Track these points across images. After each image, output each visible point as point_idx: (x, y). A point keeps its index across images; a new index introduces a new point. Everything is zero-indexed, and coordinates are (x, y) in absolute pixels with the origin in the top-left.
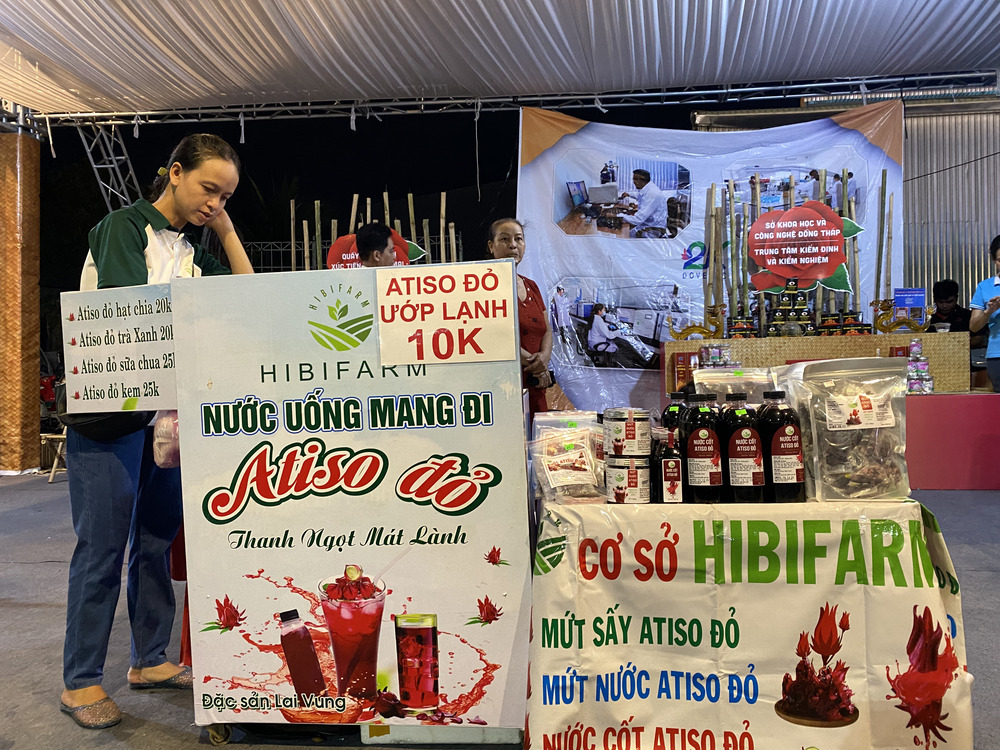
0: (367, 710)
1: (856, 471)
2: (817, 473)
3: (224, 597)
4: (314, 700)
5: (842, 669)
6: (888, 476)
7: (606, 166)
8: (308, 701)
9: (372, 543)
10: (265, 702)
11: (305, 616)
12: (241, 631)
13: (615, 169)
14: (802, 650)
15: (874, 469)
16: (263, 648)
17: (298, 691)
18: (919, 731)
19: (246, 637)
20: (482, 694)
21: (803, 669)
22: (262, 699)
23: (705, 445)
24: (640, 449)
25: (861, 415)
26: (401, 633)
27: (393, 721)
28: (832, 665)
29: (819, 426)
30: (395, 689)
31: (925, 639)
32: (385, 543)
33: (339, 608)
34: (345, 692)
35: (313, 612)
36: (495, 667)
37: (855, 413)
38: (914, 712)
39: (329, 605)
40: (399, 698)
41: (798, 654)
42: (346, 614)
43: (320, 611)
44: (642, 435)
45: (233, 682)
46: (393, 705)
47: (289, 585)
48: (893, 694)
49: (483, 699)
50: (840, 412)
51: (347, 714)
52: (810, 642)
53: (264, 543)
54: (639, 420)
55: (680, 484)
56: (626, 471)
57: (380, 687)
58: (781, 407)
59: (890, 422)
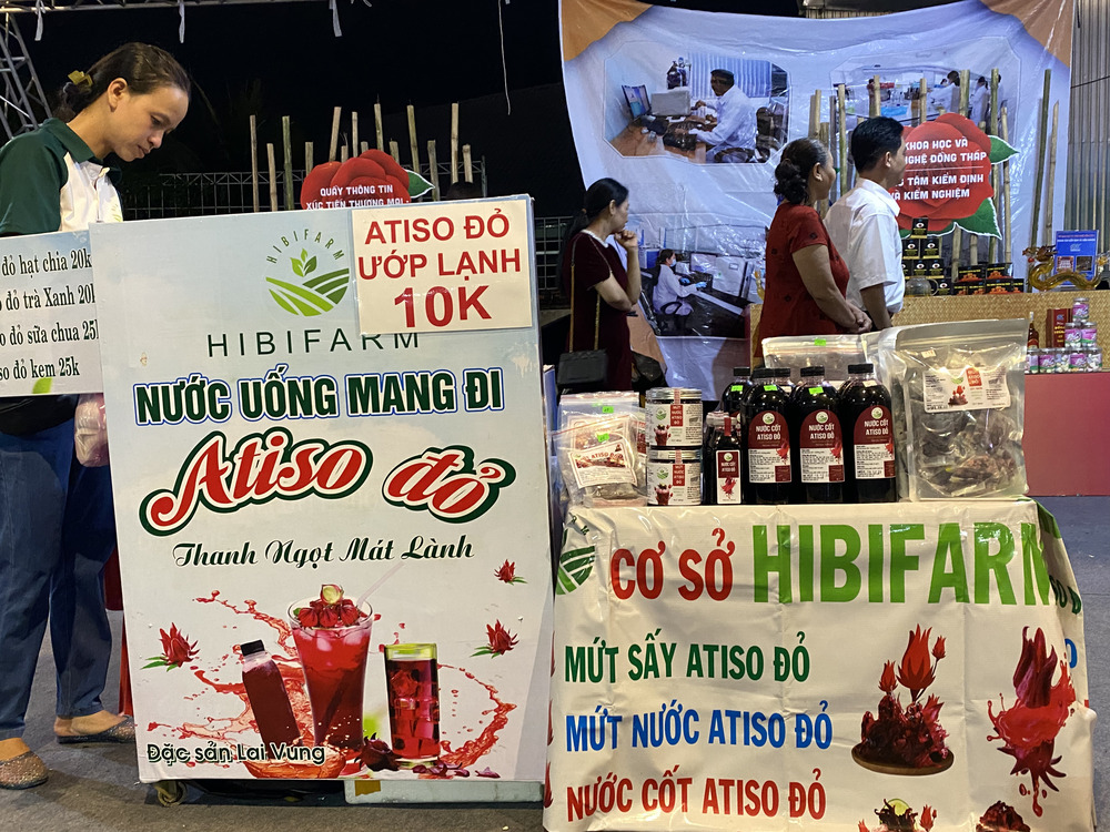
0: (352, 761)
1: (960, 463)
2: (911, 467)
3: (171, 626)
4: (285, 750)
5: (934, 705)
6: (1000, 469)
7: (675, 65)
8: (278, 751)
9: (354, 557)
10: (225, 753)
11: (272, 648)
12: (192, 668)
13: (686, 68)
14: (887, 683)
15: (982, 461)
16: (220, 688)
17: (266, 740)
18: (1026, 778)
19: (200, 674)
20: (492, 740)
21: (888, 706)
22: (221, 750)
23: (771, 432)
24: (688, 438)
25: (967, 393)
26: (392, 667)
27: (384, 774)
28: (923, 700)
29: (914, 407)
30: (385, 736)
31: (1036, 668)
32: (371, 557)
33: (315, 637)
34: (324, 740)
35: (282, 643)
36: (509, 708)
37: (960, 390)
38: (1021, 756)
39: (302, 633)
40: (390, 747)
41: (882, 688)
42: (323, 645)
43: (291, 642)
44: (691, 420)
45: (184, 730)
46: (384, 755)
47: (251, 610)
48: (995, 734)
49: (494, 747)
50: (940, 390)
51: (327, 767)
52: (897, 673)
53: (217, 559)
54: (688, 401)
55: (738, 480)
56: (670, 465)
57: (367, 733)
58: (866, 384)
59: (1004, 400)
